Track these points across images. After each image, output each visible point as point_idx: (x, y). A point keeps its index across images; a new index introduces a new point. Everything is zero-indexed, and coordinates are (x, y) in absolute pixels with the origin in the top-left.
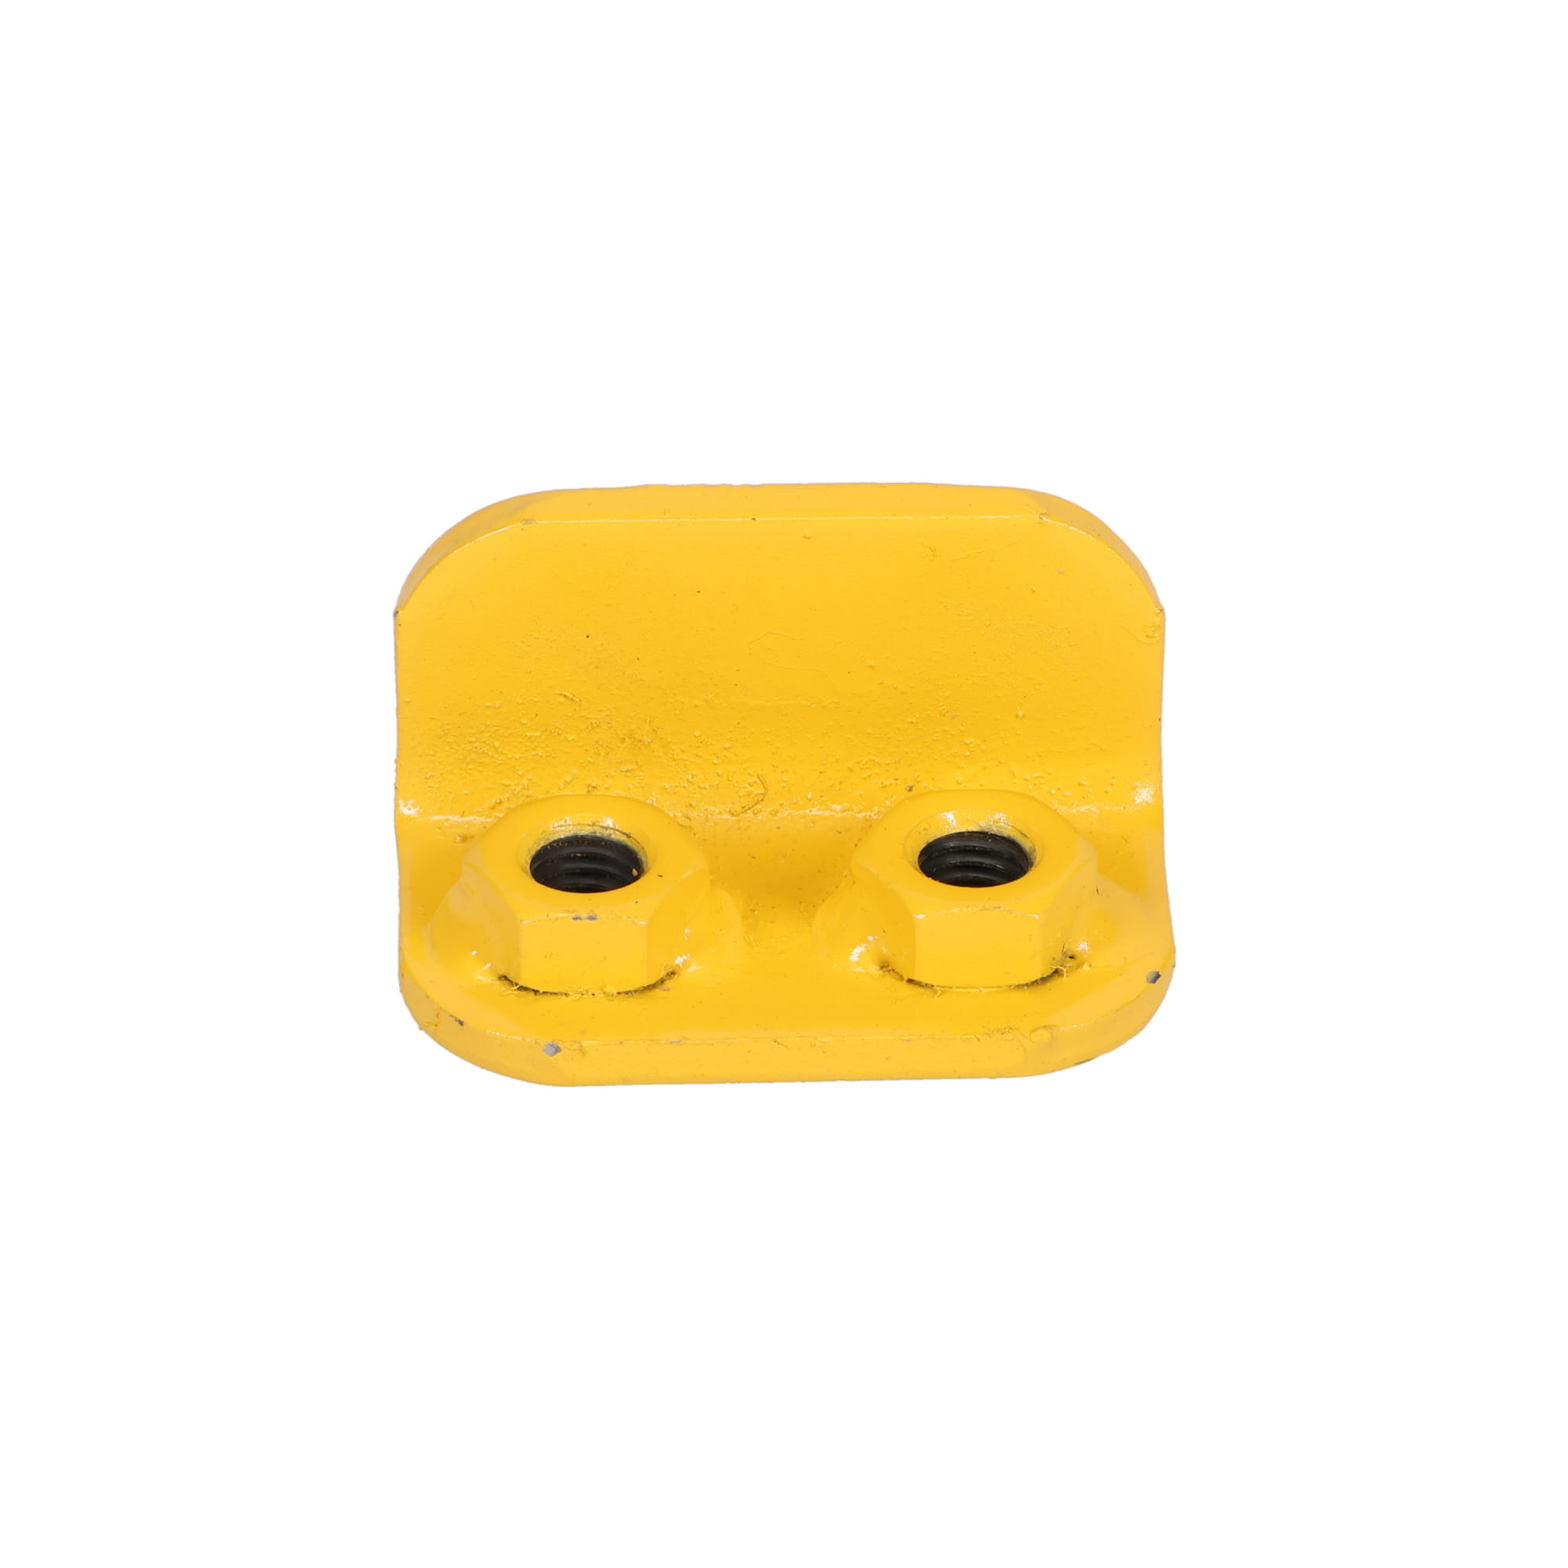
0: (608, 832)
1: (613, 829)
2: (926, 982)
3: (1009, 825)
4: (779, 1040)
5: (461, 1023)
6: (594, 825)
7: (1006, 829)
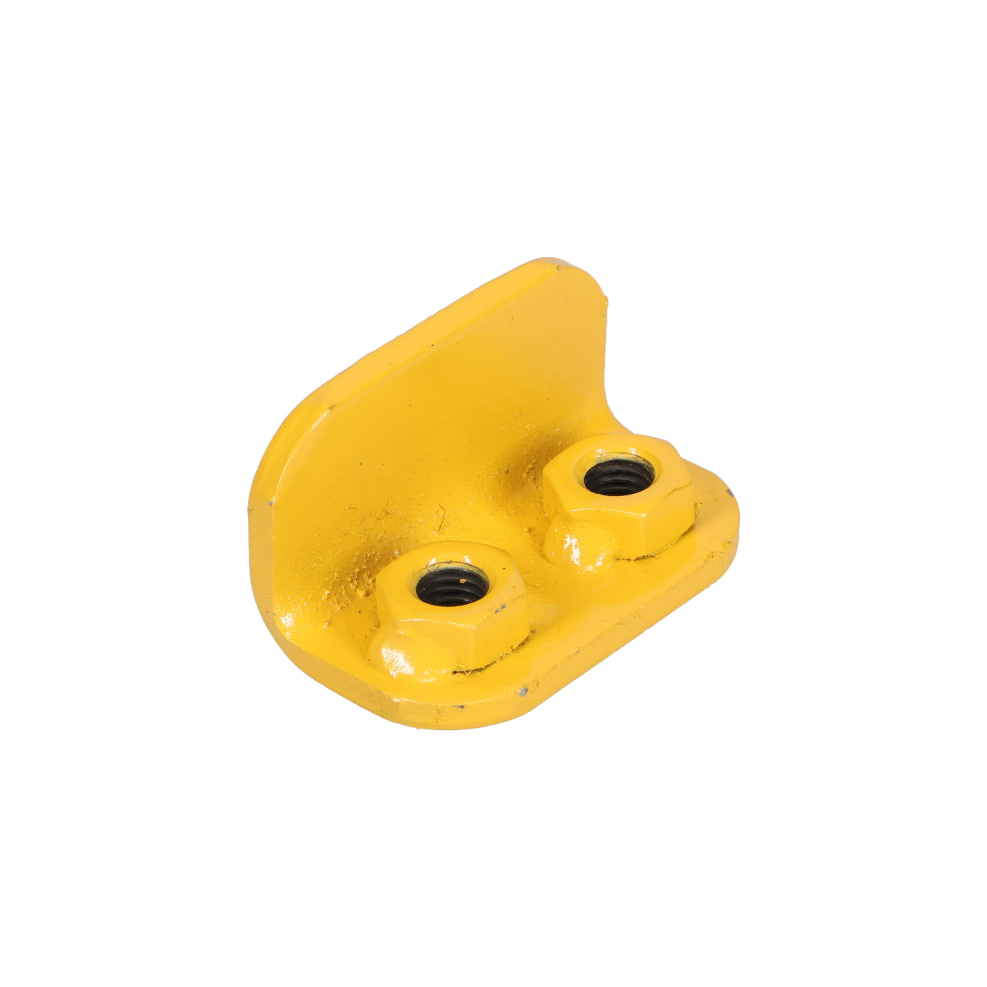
0: (435, 567)
1: (438, 563)
2: (643, 555)
3: (610, 453)
4: (620, 623)
5: (462, 707)
6: (427, 567)
7: (610, 456)
